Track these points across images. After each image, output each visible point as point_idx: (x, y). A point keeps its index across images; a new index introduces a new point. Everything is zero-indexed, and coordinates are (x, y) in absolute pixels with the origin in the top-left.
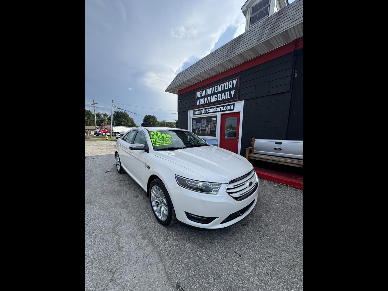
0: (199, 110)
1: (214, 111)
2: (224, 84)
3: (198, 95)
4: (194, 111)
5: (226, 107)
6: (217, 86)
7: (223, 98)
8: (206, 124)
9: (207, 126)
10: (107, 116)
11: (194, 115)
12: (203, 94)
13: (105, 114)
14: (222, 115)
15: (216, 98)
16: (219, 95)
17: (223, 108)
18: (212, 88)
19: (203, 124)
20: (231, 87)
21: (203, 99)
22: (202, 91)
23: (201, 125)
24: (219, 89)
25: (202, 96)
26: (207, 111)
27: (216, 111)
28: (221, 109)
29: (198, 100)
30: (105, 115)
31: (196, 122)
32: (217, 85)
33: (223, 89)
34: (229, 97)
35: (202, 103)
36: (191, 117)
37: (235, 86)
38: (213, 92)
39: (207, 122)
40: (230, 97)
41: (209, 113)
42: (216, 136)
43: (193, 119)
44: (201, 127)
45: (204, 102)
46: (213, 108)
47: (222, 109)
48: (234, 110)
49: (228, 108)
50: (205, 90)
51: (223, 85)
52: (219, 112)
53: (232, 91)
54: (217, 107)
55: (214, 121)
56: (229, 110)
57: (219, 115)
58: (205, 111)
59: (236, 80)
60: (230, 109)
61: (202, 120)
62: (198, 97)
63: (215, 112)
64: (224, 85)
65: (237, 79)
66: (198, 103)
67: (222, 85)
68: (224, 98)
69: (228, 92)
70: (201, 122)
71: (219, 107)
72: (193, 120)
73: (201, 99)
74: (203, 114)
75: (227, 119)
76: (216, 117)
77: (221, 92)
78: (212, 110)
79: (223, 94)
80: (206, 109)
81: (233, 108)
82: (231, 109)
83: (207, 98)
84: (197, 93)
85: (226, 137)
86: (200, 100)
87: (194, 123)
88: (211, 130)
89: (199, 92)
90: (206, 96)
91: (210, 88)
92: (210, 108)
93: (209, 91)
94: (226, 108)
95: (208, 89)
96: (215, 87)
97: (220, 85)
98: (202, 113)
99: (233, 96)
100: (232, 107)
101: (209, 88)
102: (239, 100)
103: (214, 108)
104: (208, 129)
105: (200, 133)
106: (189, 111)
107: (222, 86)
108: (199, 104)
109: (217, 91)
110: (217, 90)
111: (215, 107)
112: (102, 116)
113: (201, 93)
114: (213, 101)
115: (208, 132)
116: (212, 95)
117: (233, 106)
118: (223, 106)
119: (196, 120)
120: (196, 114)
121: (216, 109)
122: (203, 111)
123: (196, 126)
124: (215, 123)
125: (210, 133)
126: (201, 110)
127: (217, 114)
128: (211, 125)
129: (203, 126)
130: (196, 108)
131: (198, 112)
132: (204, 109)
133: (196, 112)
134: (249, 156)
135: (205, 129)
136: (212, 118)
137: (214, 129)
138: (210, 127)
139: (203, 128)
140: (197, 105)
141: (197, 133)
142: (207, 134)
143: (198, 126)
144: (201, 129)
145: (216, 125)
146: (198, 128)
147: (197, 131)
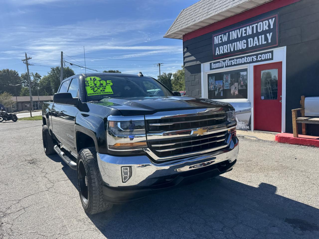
0: (219, 62)
1: (243, 62)
2: (257, 24)
3: (217, 40)
4: (211, 64)
5: (260, 56)
6: (245, 28)
7: (256, 44)
8: (231, 81)
9: (232, 84)
10: (39, 77)
11: (211, 69)
12: (225, 39)
13: (37, 74)
14: (255, 67)
15: (244, 43)
16: (249, 40)
17: (257, 58)
18: (238, 30)
19: (227, 81)
20: (267, 28)
21: (224, 46)
22: (223, 35)
23: (223, 83)
24: (249, 31)
25: (224, 41)
26: (231, 63)
27: (246, 62)
28: (253, 59)
29: (217, 48)
30: (37, 76)
31: (214, 80)
32: (246, 26)
33: (255, 32)
34: (264, 43)
35: (223, 51)
37: (272, 27)
38: (239, 36)
39: (232, 77)
40: (266, 42)
41: (235, 65)
42: (247, 98)
43: (209, 75)
44: (223, 86)
45: (227, 50)
46: (241, 58)
47: (255, 59)
48: (273, 60)
49: (264, 57)
50: (227, 34)
51: (255, 25)
53: (268, 35)
54: (247, 56)
55: (243, 76)
56: (265, 60)
57: (250, 68)
58: (228, 62)
59: (274, 19)
60: (266, 58)
61: (225, 76)
62: (217, 43)
64: (257, 26)
65: (275, 17)
67: (253, 26)
68: (258, 44)
69: (263, 36)
71: (250, 56)
72: (210, 78)
73: (222, 47)
74: (226, 67)
76: (246, 70)
77: (253, 36)
78: (240, 61)
79: (256, 38)
80: (230, 60)
81: (271, 57)
82: (269, 58)
83: (231, 44)
84: (215, 38)
85: (263, 98)
86: (220, 47)
87: (212, 81)
89: (218, 35)
90: (230, 42)
91: (236, 31)
92: (237, 58)
93: (234, 35)
94: (260, 57)
95: (232, 31)
96: (243, 29)
97: (251, 26)
98: (224, 66)
99: (270, 41)
100: (269, 56)
101: (234, 30)
102: (280, 45)
103: (243, 59)
104: (234, 88)
105: (222, 95)
106: (202, 65)
107: (253, 28)
109: (245, 35)
110: (246, 33)
111: (244, 57)
112: (32, 78)
113: (221, 37)
114: (241, 48)
115: (234, 93)
116: (238, 39)
117: (270, 54)
118: (257, 55)
119: (214, 77)
120: (214, 68)
121: (247, 59)
122: (225, 62)
123: (215, 85)
124: (246, 79)
125: (238, 94)
126: (223, 62)
127: (247, 66)
128: (239, 81)
129: (226, 84)
130: (214, 58)
131: (218, 65)
132: (228, 59)
133: (214, 64)
134: (296, 120)
135: (230, 88)
136: (240, 73)
137: (244, 87)
138: (238, 86)
139: (225, 87)
140: (216, 55)
141: (216, 95)
142: (233, 95)
143: (217, 85)
144: (222, 89)
145: (246, 81)
146: (218, 88)
147: (216, 92)
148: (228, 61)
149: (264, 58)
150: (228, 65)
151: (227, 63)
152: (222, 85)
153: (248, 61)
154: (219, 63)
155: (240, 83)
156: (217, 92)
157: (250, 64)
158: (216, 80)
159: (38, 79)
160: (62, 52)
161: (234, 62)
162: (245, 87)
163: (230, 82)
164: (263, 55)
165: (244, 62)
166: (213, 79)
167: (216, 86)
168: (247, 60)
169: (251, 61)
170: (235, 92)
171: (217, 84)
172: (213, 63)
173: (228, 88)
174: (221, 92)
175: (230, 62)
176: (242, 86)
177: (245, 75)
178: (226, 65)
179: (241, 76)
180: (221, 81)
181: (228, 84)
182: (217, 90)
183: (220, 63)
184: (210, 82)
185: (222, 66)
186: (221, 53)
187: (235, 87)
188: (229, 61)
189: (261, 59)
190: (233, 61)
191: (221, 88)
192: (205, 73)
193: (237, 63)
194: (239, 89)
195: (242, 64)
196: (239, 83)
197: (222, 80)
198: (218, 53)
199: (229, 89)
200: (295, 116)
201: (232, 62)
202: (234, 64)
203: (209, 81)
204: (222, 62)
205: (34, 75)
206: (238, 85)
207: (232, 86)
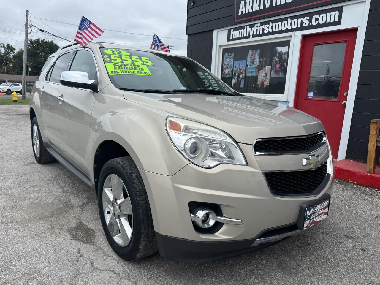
0: (243, 28)
1: (283, 29)
4: (229, 31)
5: (317, 16)
8: (260, 62)
9: (260, 68)
10: (12, 50)
11: (229, 39)
13: (8, 45)
14: (304, 37)
17: (310, 21)
19: (252, 62)
23: (247, 66)
26: (264, 29)
27: (289, 28)
28: (302, 22)
29: (242, 2)
30: (10, 48)
31: (232, 59)
35: (252, 8)
36: (220, 46)
39: (261, 57)
41: (269, 34)
42: (283, 93)
43: (226, 51)
44: (245, 71)
45: (259, 6)
46: (281, 20)
47: (306, 23)
48: (339, 24)
49: (323, 18)
52: (297, 29)
55: (281, 54)
56: (326, 25)
57: (296, 39)
58: (258, 28)
60: (328, 21)
61: (250, 53)
63: (287, 31)
66: (241, 10)
70: (246, 59)
71: (297, 17)
72: (226, 55)
74: (254, 36)
75: (317, 48)
76: (287, 44)
78: (278, 26)
80: (262, 24)
81: (336, 20)
82: (332, 21)
85: (311, 95)
87: (229, 61)
88: (271, 78)
92: (274, 22)
94: (317, 20)
98: (251, 34)
100: (334, 16)
103: (286, 22)
104: (264, 74)
105: (242, 85)
106: (215, 32)
108: (244, 13)
111: (286, 19)
114: (283, 2)
115: (262, 83)
117: (337, 13)
118: (311, 15)
119: (233, 54)
120: (234, 38)
121: (291, 23)
122: (253, 28)
123: (232, 68)
124: (285, 59)
125: (268, 85)
126: (250, 28)
127: (291, 36)
128: (273, 64)
129: (251, 67)
130: (235, 21)
131: (241, 33)
132: (258, 23)
133: (235, 32)
134: (377, 141)
135: (257, 75)
136: (277, 48)
137: (281, 75)
138: (270, 71)
139: (249, 72)
140: (239, 14)
141: (234, 85)
142: (260, 87)
143: (236, 69)
144: (244, 75)
145: (285, 64)
146: (237, 74)
147: (233, 80)
148: (257, 26)
149: (324, 22)
150: (258, 33)
151: (257, 30)
152: (245, 69)
153: (293, 27)
154: (243, 30)
155: (275, 66)
156: (235, 80)
157: (296, 32)
158: (235, 59)
159: (11, 52)
160: (27, 11)
161: (268, 28)
162: (283, 74)
163: (258, 65)
164: (321, 16)
165: (285, 28)
166: (230, 58)
167: (234, 70)
168: (291, 25)
169: (299, 26)
170: (265, 82)
171: (236, 67)
172: (232, 30)
173: (254, 74)
174: (241, 80)
175: (262, 27)
176: (277, 72)
177: (285, 53)
178: (255, 34)
179: (278, 54)
180: (243, 61)
181: (254, 66)
182: (236, 77)
183: (245, 30)
184: (226, 63)
185: (248, 35)
186: (247, 12)
187: (265, 72)
188: (260, 26)
189: (317, 22)
190: (268, 26)
191: (242, 73)
192: (219, 46)
193: (274, 30)
194: (272, 76)
195: (282, 32)
196: (273, 66)
197: (245, 60)
198: (242, 12)
199: (254, 76)
200: (375, 133)
201: (266, 28)
202: (269, 31)
203: (225, 61)
204: (248, 27)
205: (6, 46)
206: (270, 69)
207: (260, 71)
